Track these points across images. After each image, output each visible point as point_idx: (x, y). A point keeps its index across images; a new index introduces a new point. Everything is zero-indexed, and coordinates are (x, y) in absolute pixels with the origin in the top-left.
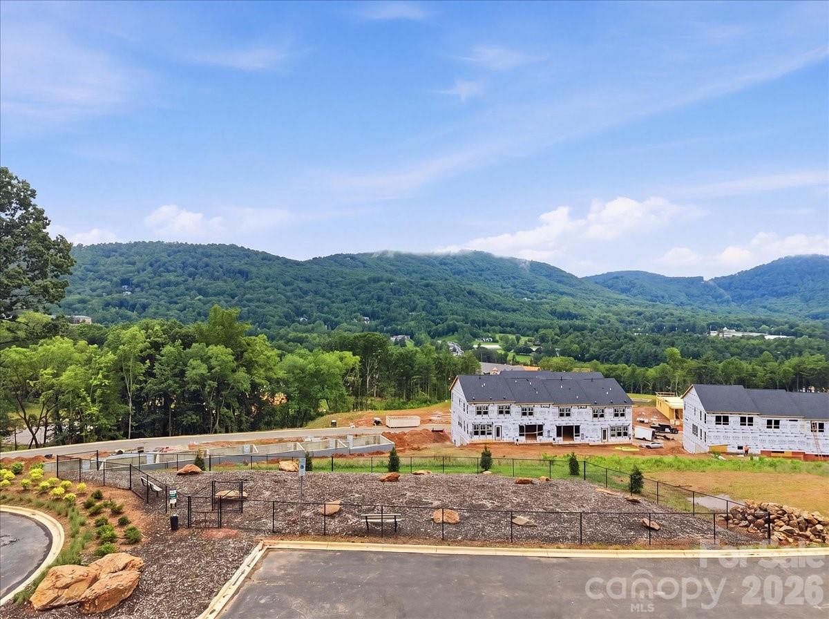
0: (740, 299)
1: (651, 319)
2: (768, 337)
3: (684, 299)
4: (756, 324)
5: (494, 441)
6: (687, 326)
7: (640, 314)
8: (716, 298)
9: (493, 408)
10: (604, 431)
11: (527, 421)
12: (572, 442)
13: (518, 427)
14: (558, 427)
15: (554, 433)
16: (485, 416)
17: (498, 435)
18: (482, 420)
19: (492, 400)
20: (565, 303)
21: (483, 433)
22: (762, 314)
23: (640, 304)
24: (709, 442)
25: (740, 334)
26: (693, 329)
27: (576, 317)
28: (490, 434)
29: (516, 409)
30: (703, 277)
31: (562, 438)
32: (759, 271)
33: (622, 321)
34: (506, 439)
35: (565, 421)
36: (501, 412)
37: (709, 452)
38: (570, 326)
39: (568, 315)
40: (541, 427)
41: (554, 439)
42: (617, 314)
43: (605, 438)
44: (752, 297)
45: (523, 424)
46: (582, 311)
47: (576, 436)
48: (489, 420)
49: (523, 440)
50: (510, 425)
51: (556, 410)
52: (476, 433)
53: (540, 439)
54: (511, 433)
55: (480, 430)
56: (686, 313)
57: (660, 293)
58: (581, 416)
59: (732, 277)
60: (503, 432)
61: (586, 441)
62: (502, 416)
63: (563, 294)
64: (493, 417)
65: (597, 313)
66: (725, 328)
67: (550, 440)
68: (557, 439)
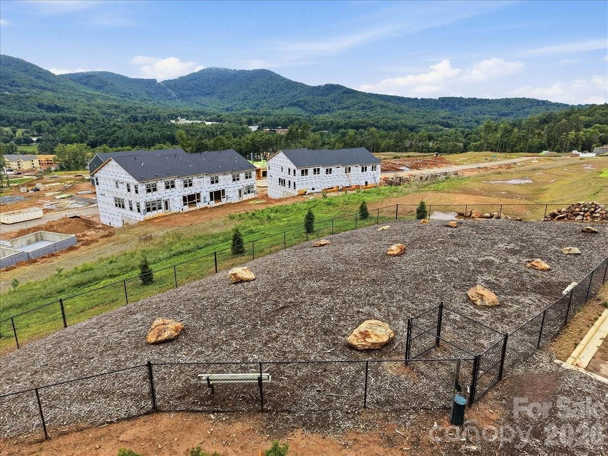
0: (182, 97)
1: (126, 112)
2: (207, 123)
3: (146, 96)
4: (197, 115)
5: (165, 214)
6: (154, 117)
7: (116, 107)
8: (167, 96)
9: (161, 185)
10: (240, 191)
11: (189, 191)
12: (221, 203)
13: (182, 198)
14: (210, 193)
15: (208, 198)
16: (154, 193)
17: (167, 208)
18: (153, 197)
19: (158, 177)
20: (48, 97)
21: (154, 209)
22: (197, 108)
23: (114, 99)
24: (297, 189)
25: (191, 122)
26: (158, 119)
27: (62, 110)
28: (160, 208)
29: (179, 183)
30: (156, 80)
31: (213, 202)
32: (193, 77)
33: (105, 114)
34: (174, 210)
35: (215, 188)
36: (167, 187)
37: (298, 195)
38: (62, 117)
39: (56, 109)
40: (198, 195)
41: (209, 203)
42: (98, 107)
43: (240, 197)
44: (189, 96)
45: (186, 195)
46: (68, 105)
47: (223, 198)
48: (159, 196)
49: (186, 208)
50: (175, 197)
51: (209, 179)
52: (148, 210)
53: (199, 206)
54: (177, 205)
55: (151, 207)
56: (150, 105)
57: (128, 91)
58: (225, 182)
59: (175, 80)
60: (171, 205)
61: (229, 201)
62: (168, 190)
63: (45, 89)
64: (162, 193)
65: (81, 107)
66: (179, 118)
67: (206, 205)
68: (211, 203)
